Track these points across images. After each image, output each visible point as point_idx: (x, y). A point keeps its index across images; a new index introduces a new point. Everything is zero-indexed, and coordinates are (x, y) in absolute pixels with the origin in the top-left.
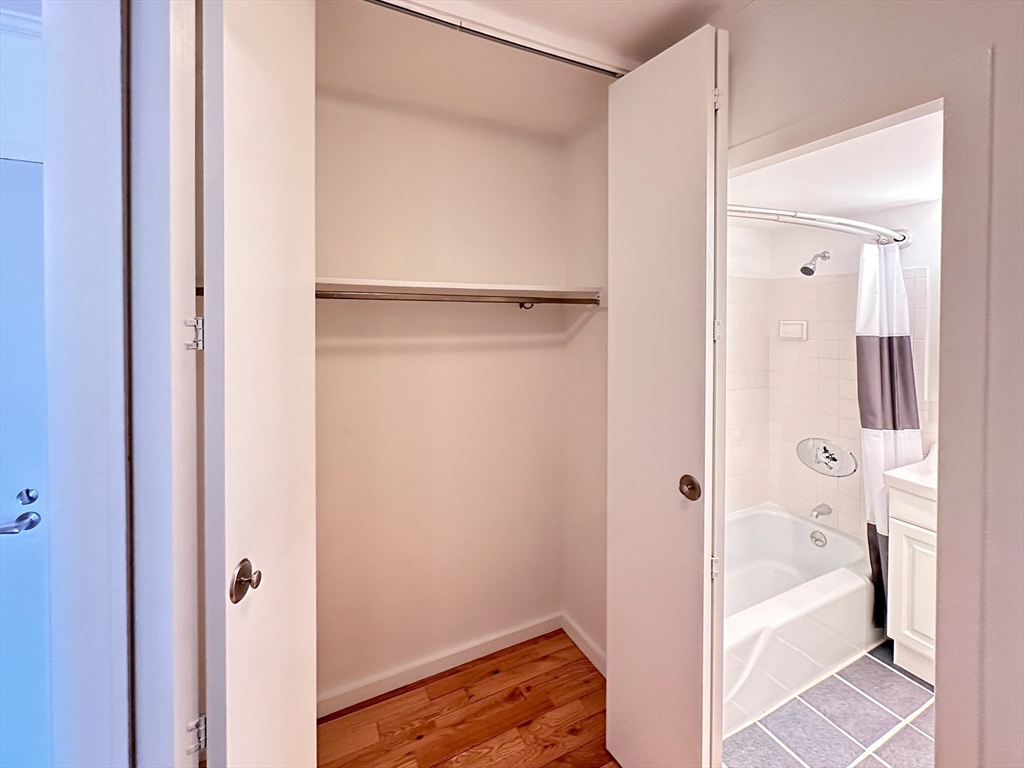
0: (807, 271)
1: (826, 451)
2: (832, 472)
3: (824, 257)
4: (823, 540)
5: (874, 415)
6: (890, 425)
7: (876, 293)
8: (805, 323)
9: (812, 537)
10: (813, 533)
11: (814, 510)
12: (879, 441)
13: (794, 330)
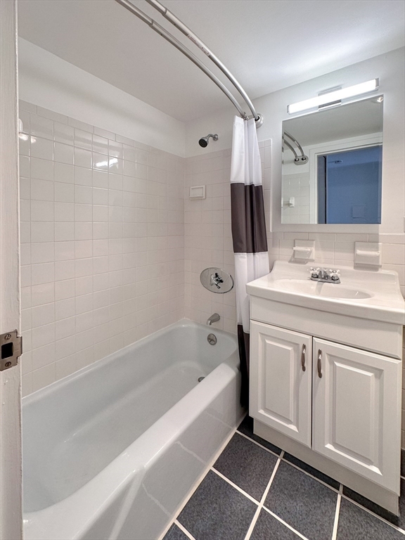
0: (203, 143)
1: (217, 275)
2: (220, 290)
3: (215, 138)
4: (215, 339)
5: (241, 242)
6: (251, 249)
7: (242, 152)
8: (204, 186)
9: (208, 339)
10: (209, 335)
11: (209, 320)
12: (245, 262)
13: (199, 193)
